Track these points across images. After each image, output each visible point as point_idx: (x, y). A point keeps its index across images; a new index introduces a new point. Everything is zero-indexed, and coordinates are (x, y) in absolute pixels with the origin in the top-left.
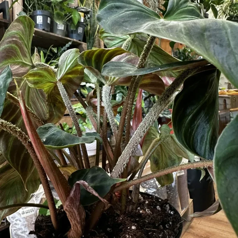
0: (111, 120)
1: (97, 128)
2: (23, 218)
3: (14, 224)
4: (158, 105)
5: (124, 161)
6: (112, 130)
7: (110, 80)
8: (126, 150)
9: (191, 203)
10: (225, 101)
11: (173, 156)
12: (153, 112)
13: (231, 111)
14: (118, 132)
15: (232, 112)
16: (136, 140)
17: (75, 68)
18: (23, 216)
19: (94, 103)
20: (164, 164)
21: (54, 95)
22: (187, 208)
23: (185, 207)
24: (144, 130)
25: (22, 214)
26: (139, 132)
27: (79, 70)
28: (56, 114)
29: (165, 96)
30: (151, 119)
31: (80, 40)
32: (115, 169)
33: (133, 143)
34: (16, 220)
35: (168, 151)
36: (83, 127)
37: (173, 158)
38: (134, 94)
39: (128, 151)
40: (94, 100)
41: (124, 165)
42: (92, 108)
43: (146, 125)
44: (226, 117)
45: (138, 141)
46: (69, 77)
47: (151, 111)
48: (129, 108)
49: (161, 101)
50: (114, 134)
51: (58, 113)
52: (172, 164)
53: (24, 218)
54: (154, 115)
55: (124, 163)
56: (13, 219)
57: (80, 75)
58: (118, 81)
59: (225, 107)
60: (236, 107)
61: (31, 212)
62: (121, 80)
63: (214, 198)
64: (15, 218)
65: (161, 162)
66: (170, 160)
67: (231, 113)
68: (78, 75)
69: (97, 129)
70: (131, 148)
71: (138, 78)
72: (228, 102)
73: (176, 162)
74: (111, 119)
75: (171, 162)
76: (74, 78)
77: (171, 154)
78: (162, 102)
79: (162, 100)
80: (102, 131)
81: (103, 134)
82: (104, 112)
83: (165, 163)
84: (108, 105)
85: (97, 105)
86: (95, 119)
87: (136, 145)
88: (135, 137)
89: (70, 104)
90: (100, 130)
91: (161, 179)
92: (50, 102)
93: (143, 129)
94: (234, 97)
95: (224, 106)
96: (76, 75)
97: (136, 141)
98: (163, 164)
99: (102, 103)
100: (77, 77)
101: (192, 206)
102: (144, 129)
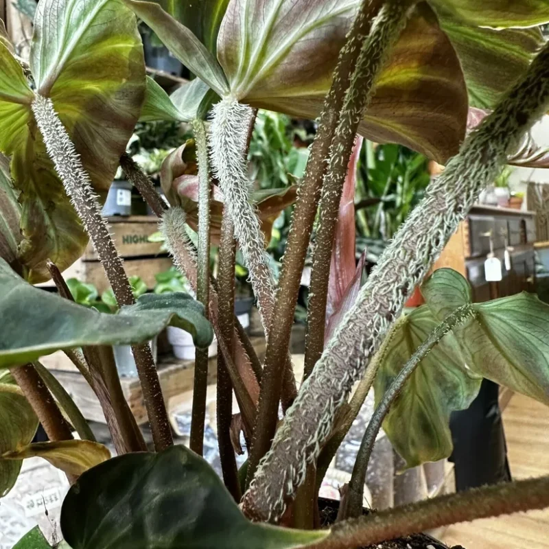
0: (248, 245)
1: (198, 281)
2: (28, 518)
3: (7, 534)
4: (473, 162)
5: (311, 432)
6: (254, 288)
7: (244, 69)
8: (318, 380)
9: (450, 473)
10: (523, 224)
11: (450, 373)
12: (448, 196)
13: (536, 248)
14: (277, 296)
15: (540, 251)
16: (366, 329)
17: (108, 47)
18: (29, 512)
19: (189, 194)
20: (420, 398)
21: (43, 166)
22: (440, 485)
23: (437, 485)
24: (407, 284)
25: (28, 507)
26: (382, 292)
27: (126, 55)
28: (58, 237)
29: (507, 120)
30: (441, 227)
31: (174, 74)
32: (265, 468)
33: (351, 343)
34: (13, 524)
35: (435, 357)
36: (182, 287)
37: (449, 379)
38: (354, 119)
39: (329, 380)
40: (188, 181)
41: (311, 448)
42: (183, 214)
43: (412, 257)
44: (525, 263)
45: (375, 334)
46: (89, 91)
47: (435, 194)
48: (327, 189)
49: (485, 144)
50: (263, 305)
51: (64, 232)
52: (447, 401)
53: (33, 517)
54: (452, 208)
55: (310, 442)
56: (5, 521)
57: (128, 79)
58: (279, 70)
59: (524, 238)
60: (547, 239)
61: (52, 501)
62: (291, 63)
63: (504, 460)
64: (10, 517)
65: (409, 392)
66: (440, 384)
67: (536, 252)
68: (124, 81)
69: (198, 286)
70: (343, 370)
71: (378, 33)
72: (530, 225)
73: (461, 394)
74: (248, 241)
75: (442, 395)
76: (108, 96)
77: (444, 369)
78: (491, 147)
79: (494, 138)
80: (216, 295)
81: (221, 304)
82: (224, 222)
83: (422, 396)
84: (236, 184)
85: (197, 200)
86: (192, 253)
87: (366, 353)
88: (362, 316)
89: (84, 186)
90: (208, 288)
91: (410, 441)
92: (31, 192)
93: (397, 280)
94: (543, 216)
95: (521, 237)
96: (115, 80)
97: (366, 337)
98: (416, 398)
99: (216, 189)
100: (119, 92)
101: (451, 482)
102: (404, 278)
